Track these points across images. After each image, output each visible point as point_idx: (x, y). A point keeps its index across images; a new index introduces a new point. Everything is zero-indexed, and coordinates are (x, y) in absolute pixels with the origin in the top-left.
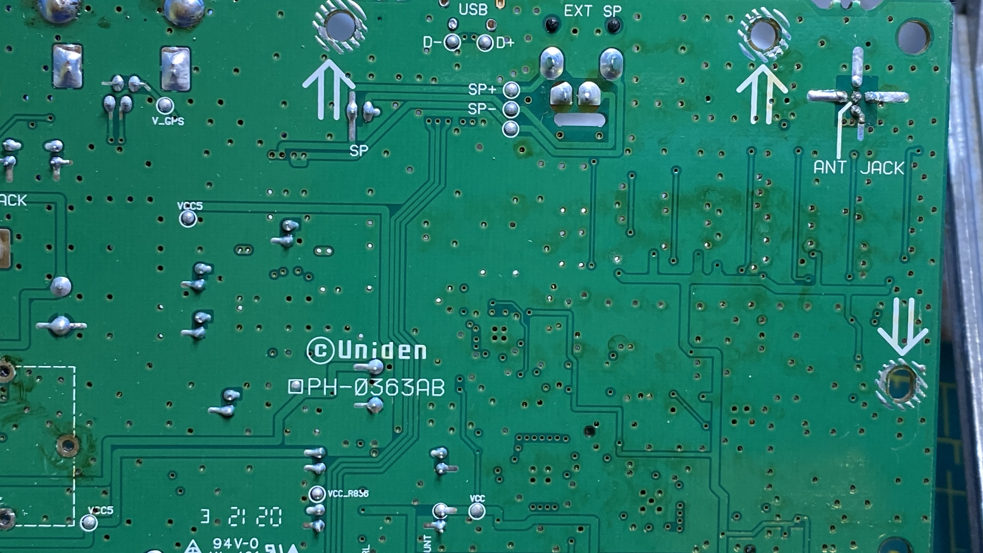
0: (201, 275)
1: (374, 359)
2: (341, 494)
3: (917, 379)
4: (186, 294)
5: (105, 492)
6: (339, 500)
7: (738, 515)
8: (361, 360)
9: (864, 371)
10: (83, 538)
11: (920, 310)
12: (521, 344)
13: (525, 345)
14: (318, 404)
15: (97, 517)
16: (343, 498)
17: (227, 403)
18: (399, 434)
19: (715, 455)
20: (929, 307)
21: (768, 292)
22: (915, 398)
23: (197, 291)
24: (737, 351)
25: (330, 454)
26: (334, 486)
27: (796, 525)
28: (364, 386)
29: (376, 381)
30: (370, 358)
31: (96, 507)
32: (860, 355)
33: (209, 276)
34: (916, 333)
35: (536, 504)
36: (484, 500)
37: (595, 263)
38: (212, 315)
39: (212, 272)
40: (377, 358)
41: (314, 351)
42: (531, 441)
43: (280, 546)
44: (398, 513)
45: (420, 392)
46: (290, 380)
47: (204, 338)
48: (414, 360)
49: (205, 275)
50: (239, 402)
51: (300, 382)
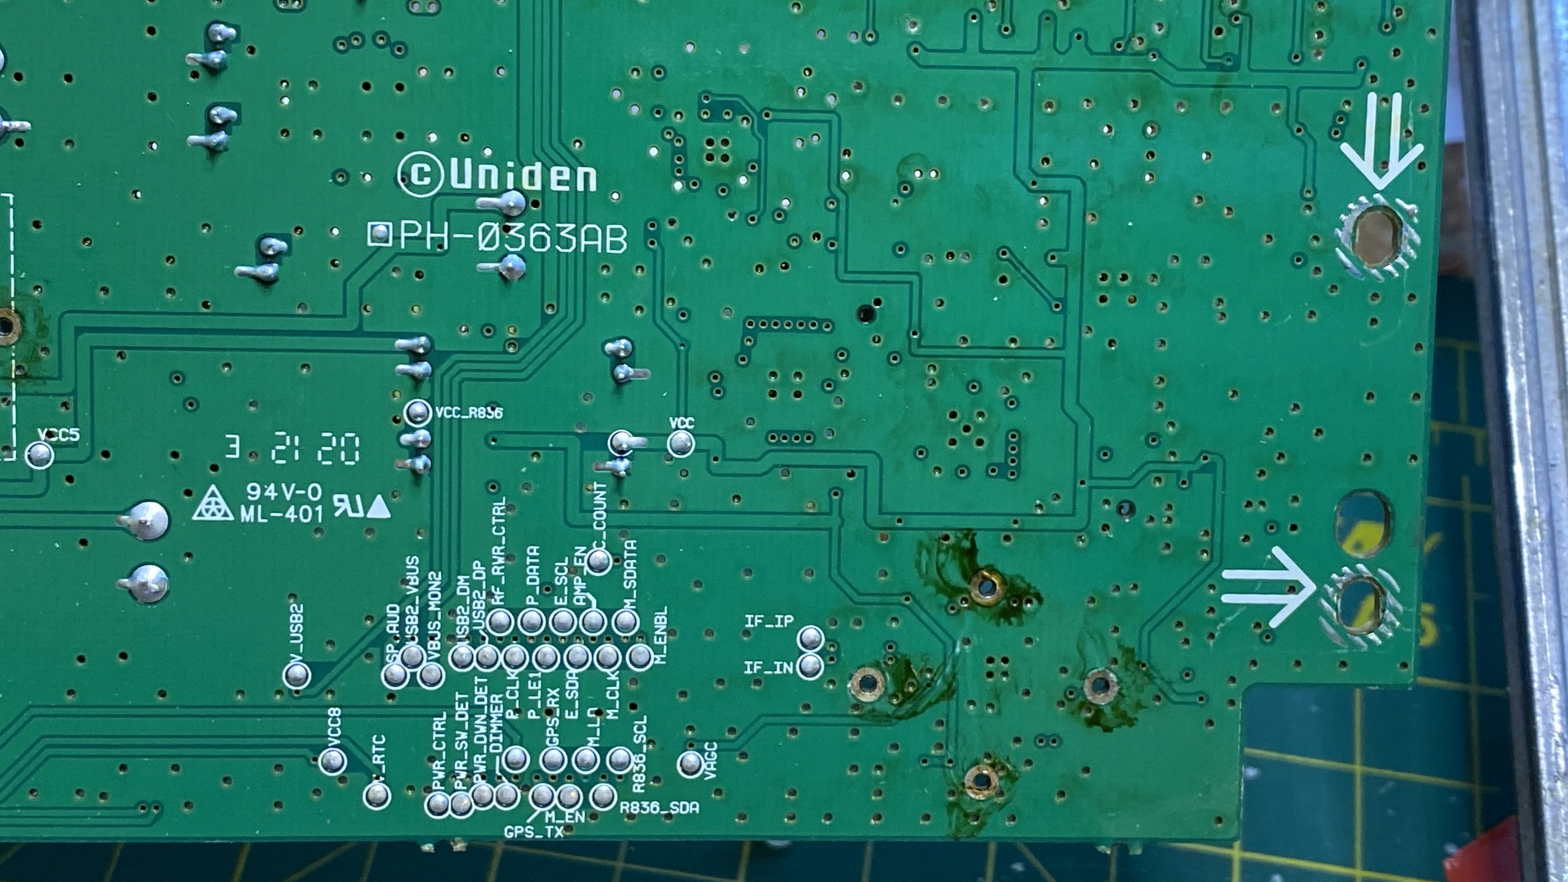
0: (219, 43)
1: (510, 190)
2: (457, 413)
3: (1403, 229)
4: (195, 75)
5: (65, 404)
6: (455, 425)
7: (1106, 452)
8: (489, 192)
9: (1318, 216)
10: (31, 480)
11: (1411, 114)
12: (753, 167)
13: (759, 171)
14: (418, 264)
15: (55, 446)
16: (460, 418)
17: (267, 259)
18: (552, 316)
19: (1071, 353)
20: (1425, 108)
21: (1163, 83)
22: (1400, 260)
23: (213, 71)
24: (1111, 182)
25: (437, 348)
26: (446, 399)
27: (1203, 470)
28: (495, 233)
29: (515, 227)
30: (502, 189)
31: (51, 429)
32: (1311, 189)
33: (234, 46)
34: (1404, 151)
35: (778, 432)
36: (692, 427)
37: (875, 32)
38: (239, 113)
39: (237, 39)
40: (515, 189)
41: (409, 176)
42: (769, 329)
43: (358, 497)
44: (551, 445)
45: (586, 246)
46: (370, 224)
47: (226, 149)
48: (576, 191)
49: (225, 44)
50: (285, 259)
51: (387, 227)
